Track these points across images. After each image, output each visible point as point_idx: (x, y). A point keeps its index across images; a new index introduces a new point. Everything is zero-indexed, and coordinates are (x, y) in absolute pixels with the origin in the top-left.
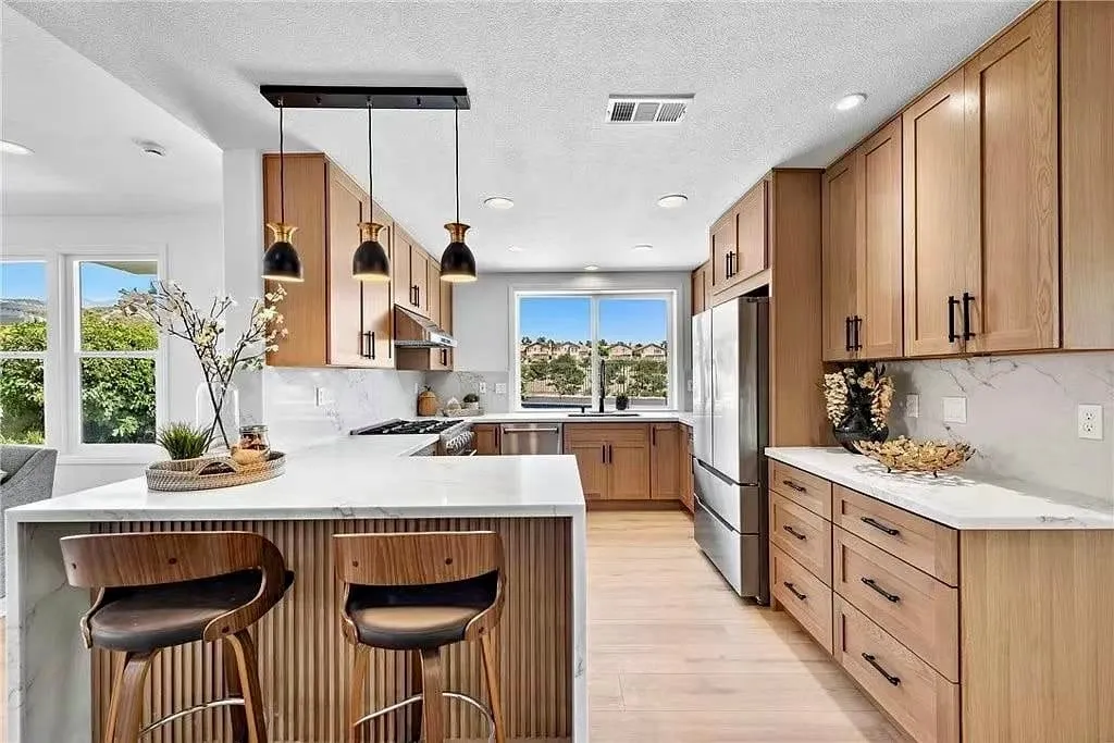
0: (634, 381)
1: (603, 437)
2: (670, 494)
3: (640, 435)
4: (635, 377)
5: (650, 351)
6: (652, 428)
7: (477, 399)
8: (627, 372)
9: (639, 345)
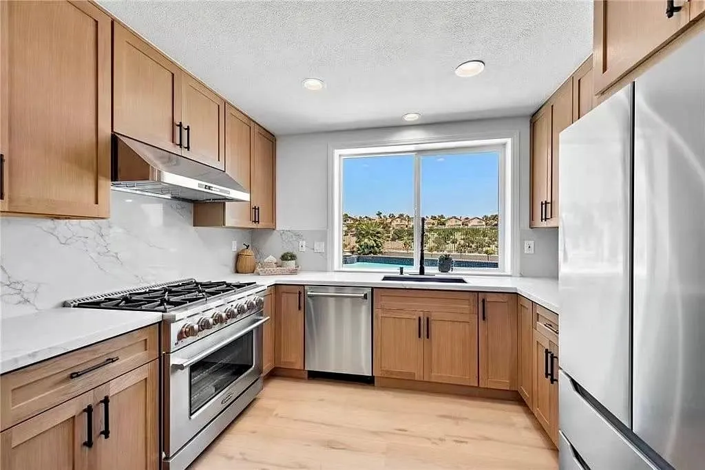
0: (462, 242)
1: (421, 307)
2: (503, 383)
3: (465, 307)
4: (464, 239)
5: (475, 222)
6: (481, 298)
7: (293, 257)
8: (458, 236)
9: (467, 219)
